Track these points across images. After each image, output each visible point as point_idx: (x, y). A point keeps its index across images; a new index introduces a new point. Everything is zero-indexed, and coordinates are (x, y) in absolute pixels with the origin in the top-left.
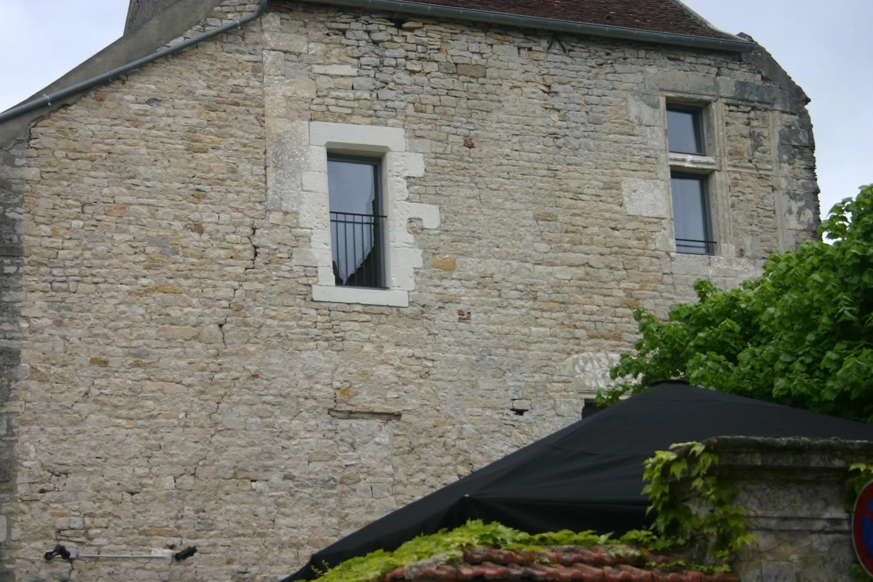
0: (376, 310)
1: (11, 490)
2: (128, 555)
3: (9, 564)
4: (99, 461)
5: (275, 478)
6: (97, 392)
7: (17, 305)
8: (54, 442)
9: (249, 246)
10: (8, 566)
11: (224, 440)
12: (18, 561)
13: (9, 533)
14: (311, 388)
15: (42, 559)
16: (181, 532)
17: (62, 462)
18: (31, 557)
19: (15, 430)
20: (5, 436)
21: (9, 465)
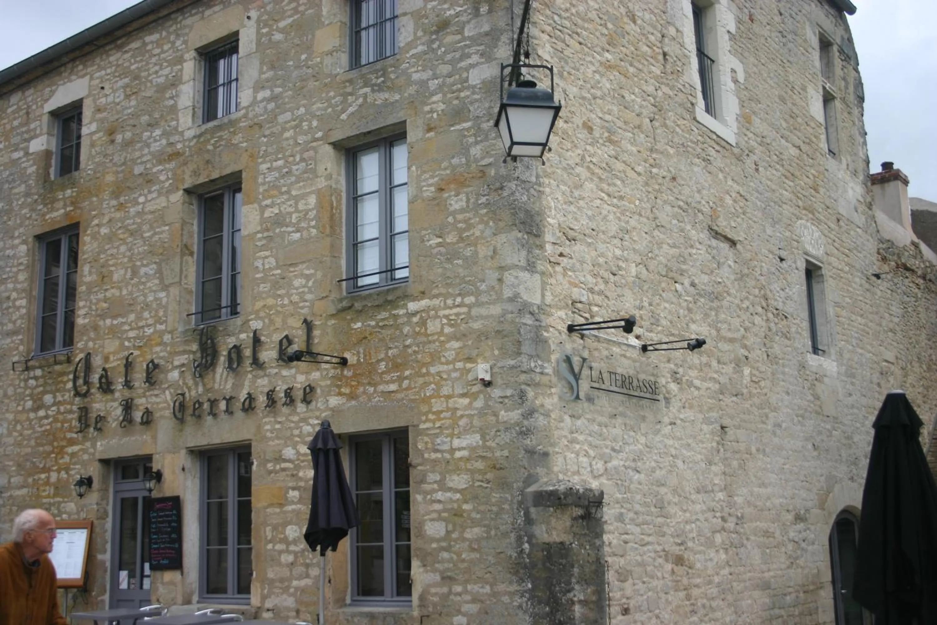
0: (723, 143)
1: (541, 247)
2: (615, 339)
3: (546, 331)
4: (594, 233)
5: (687, 282)
6: (588, 159)
7: (536, 42)
8: (565, 203)
9: (661, 51)
10: (545, 334)
11: (662, 236)
12: (551, 329)
13: (543, 296)
14: (700, 202)
15: (565, 330)
16: (643, 323)
17: (572, 226)
18: (560, 328)
19: (541, 180)
20: (536, 184)
21: (539, 218)
